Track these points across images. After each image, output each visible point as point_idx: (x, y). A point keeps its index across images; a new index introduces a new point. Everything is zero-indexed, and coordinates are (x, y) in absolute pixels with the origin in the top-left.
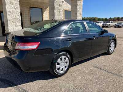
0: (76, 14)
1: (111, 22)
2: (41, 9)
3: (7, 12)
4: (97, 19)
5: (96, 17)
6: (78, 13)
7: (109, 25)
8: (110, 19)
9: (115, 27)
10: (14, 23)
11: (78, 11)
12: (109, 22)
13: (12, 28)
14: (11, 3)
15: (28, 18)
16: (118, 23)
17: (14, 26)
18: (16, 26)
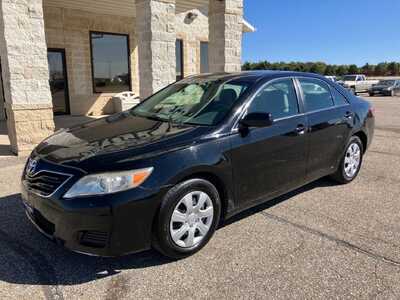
0: (222, 53)
1: (359, 80)
2: (125, 38)
3: (9, 48)
4: (324, 69)
5: (322, 61)
6: (226, 52)
7: (353, 87)
8: (364, 68)
9: (372, 95)
10: (29, 81)
11: (226, 44)
12: (353, 79)
13: (21, 93)
14: (21, 23)
15: (84, 64)
16: (381, 82)
17: (29, 88)
18: (35, 87)
